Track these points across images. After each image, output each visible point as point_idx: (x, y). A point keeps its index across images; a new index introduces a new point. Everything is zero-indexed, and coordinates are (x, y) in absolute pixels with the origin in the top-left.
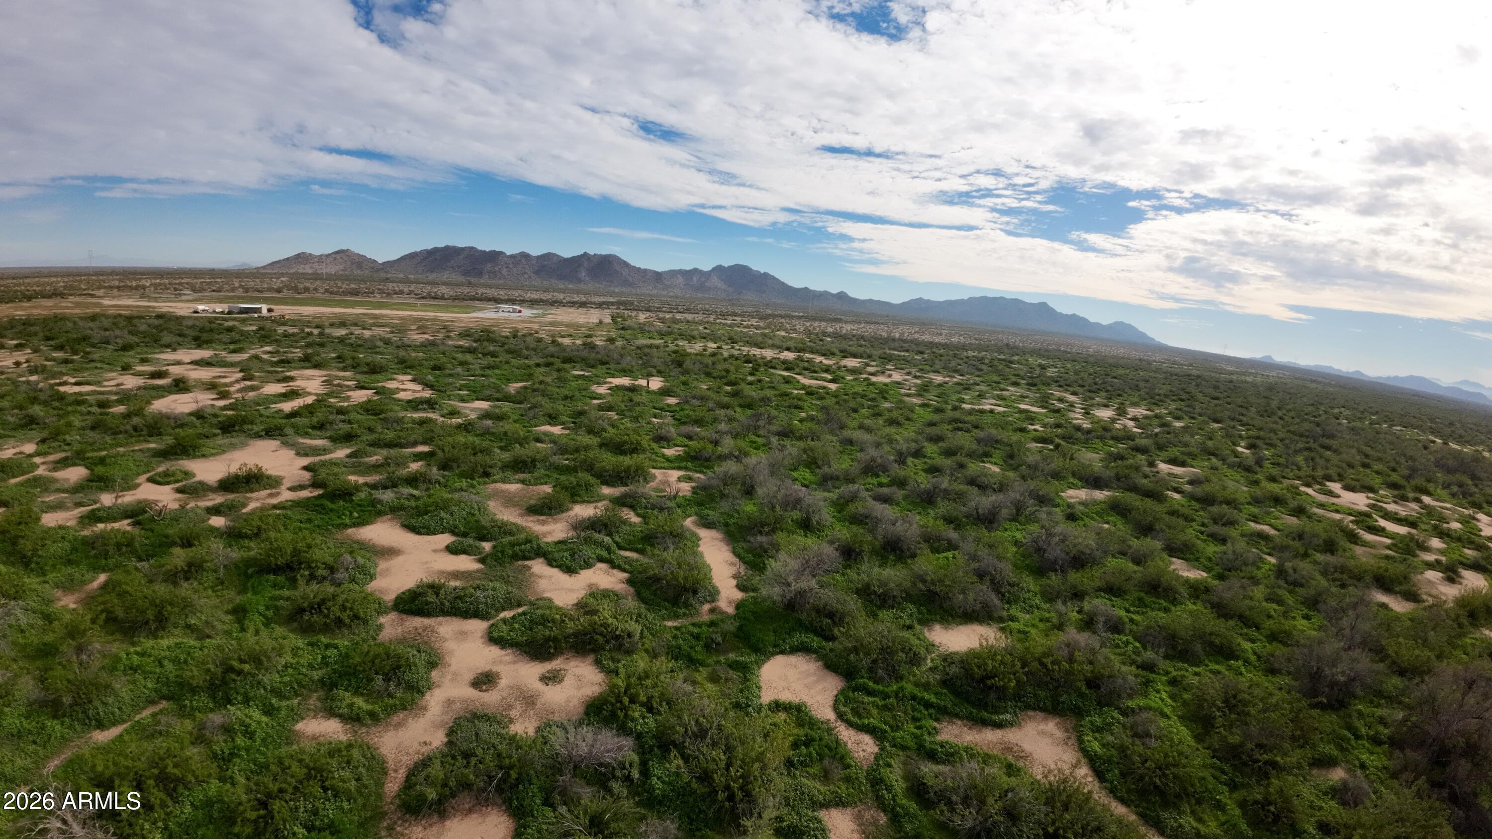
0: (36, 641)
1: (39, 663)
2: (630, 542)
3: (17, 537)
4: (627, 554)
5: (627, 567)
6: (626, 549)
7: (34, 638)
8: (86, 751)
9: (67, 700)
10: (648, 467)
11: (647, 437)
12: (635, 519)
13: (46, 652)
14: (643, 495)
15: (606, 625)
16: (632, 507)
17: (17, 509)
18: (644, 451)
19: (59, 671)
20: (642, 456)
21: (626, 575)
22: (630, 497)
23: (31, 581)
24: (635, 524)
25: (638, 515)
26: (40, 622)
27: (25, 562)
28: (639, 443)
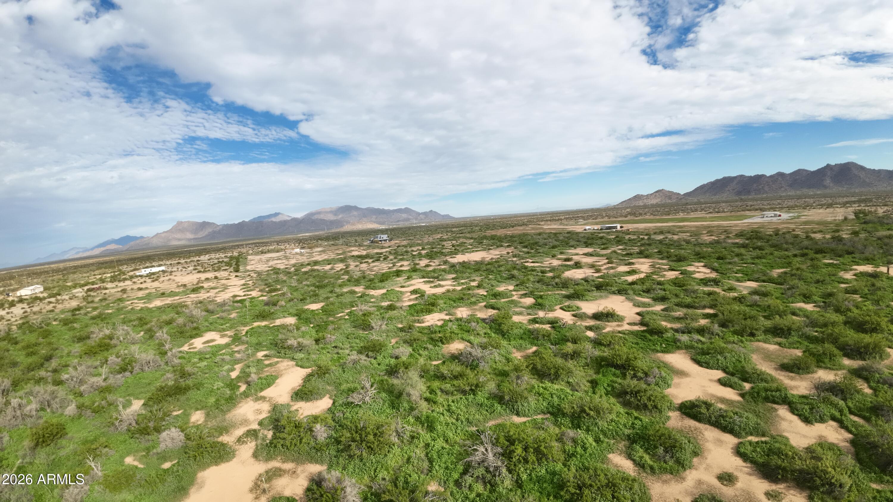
0: (500, 368)
1: (500, 378)
2: (860, 410)
3: (501, 323)
4: (856, 419)
5: (853, 429)
6: (855, 415)
7: (500, 366)
8: (508, 423)
9: (507, 398)
10: (885, 346)
11: (886, 319)
12: (868, 391)
13: (504, 374)
14: (878, 371)
15: (825, 472)
16: (867, 380)
17: (503, 312)
18: (882, 331)
19: (506, 384)
20: (880, 336)
21: (850, 436)
22: (866, 370)
23: (504, 343)
24: (866, 395)
25: (871, 387)
26: (504, 361)
27: (504, 334)
28: (878, 324)
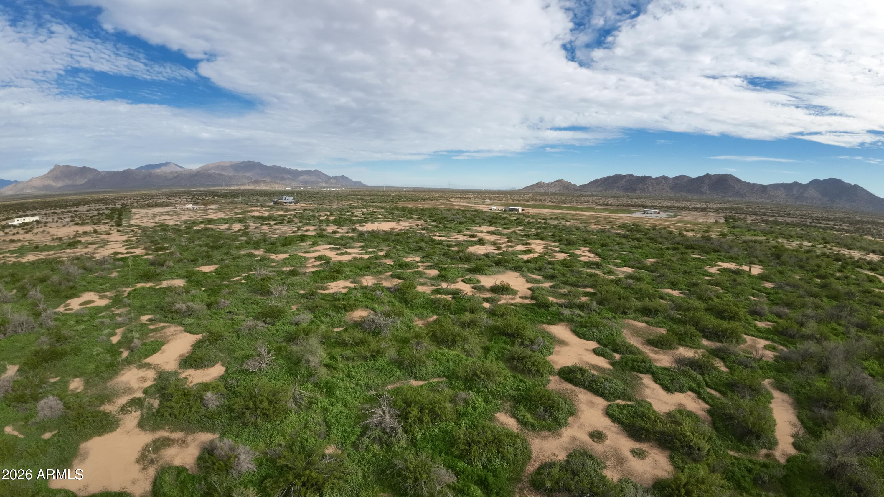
0: (402, 335)
1: (400, 345)
2: (716, 384)
4: (713, 392)
5: (710, 401)
6: (712, 388)
7: (401, 333)
8: (407, 387)
9: (406, 363)
10: (742, 332)
11: (745, 310)
12: (723, 369)
13: (404, 341)
14: (734, 353)
15: (685, 436)
16: (723, 359)
17: (408, 282)
18: (740, 320)
19: (407, 350)
20: (737, 323)
21: (707, 406)
22: (723, 351)
23: (407, 311)
24: (723, 372)
25: (727, 366)
26: (406, 328)
27: (406, 303)
28: (736, 313)
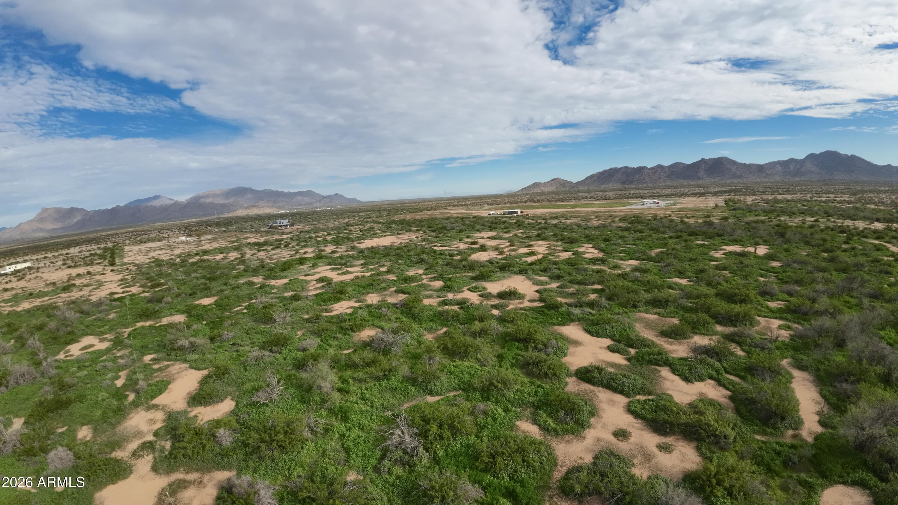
0: (413, 351)
1: (412, 361)
2: (735, 369)
3: (412, 307)
4: (732, 377)
5: (730, 387)
6: (731, 374)
7: (412, 349)
8: (423, 404)
9: (420, 379)
10: (755, 315)
11: (754, 292)
12: (740, 353)
13: (416, 357)
14: (749, 336)
15: (709, 425)
16: (739, 343)
17: (413, 296)
18: (751, 302)
19: (420, 366)
20: (749, 306)
21: (728, 393)
22: (738, 336)
23: (415, 326)
24: (740, 357)
25: (743, 350)
26: (416, 344)
27: (413, 317)
28: (747, 296)
